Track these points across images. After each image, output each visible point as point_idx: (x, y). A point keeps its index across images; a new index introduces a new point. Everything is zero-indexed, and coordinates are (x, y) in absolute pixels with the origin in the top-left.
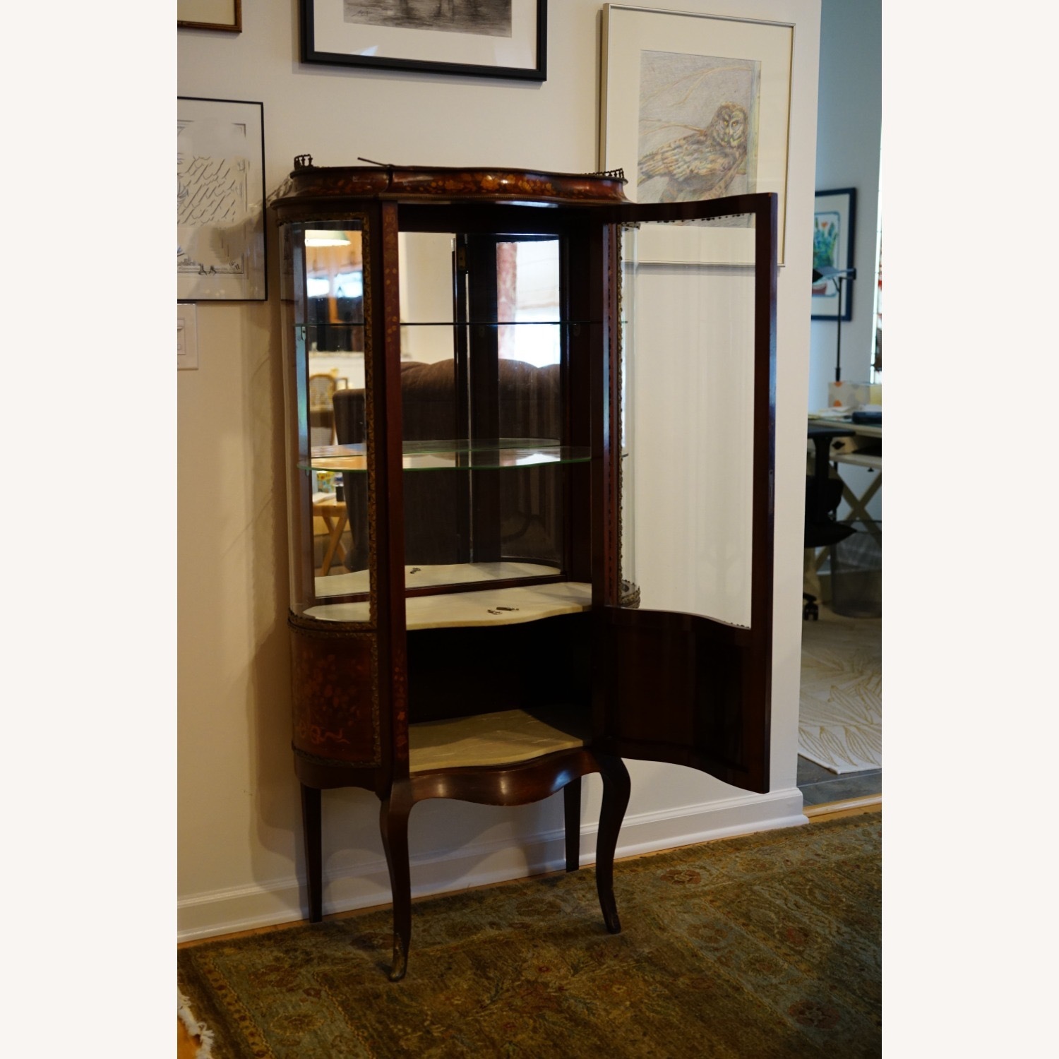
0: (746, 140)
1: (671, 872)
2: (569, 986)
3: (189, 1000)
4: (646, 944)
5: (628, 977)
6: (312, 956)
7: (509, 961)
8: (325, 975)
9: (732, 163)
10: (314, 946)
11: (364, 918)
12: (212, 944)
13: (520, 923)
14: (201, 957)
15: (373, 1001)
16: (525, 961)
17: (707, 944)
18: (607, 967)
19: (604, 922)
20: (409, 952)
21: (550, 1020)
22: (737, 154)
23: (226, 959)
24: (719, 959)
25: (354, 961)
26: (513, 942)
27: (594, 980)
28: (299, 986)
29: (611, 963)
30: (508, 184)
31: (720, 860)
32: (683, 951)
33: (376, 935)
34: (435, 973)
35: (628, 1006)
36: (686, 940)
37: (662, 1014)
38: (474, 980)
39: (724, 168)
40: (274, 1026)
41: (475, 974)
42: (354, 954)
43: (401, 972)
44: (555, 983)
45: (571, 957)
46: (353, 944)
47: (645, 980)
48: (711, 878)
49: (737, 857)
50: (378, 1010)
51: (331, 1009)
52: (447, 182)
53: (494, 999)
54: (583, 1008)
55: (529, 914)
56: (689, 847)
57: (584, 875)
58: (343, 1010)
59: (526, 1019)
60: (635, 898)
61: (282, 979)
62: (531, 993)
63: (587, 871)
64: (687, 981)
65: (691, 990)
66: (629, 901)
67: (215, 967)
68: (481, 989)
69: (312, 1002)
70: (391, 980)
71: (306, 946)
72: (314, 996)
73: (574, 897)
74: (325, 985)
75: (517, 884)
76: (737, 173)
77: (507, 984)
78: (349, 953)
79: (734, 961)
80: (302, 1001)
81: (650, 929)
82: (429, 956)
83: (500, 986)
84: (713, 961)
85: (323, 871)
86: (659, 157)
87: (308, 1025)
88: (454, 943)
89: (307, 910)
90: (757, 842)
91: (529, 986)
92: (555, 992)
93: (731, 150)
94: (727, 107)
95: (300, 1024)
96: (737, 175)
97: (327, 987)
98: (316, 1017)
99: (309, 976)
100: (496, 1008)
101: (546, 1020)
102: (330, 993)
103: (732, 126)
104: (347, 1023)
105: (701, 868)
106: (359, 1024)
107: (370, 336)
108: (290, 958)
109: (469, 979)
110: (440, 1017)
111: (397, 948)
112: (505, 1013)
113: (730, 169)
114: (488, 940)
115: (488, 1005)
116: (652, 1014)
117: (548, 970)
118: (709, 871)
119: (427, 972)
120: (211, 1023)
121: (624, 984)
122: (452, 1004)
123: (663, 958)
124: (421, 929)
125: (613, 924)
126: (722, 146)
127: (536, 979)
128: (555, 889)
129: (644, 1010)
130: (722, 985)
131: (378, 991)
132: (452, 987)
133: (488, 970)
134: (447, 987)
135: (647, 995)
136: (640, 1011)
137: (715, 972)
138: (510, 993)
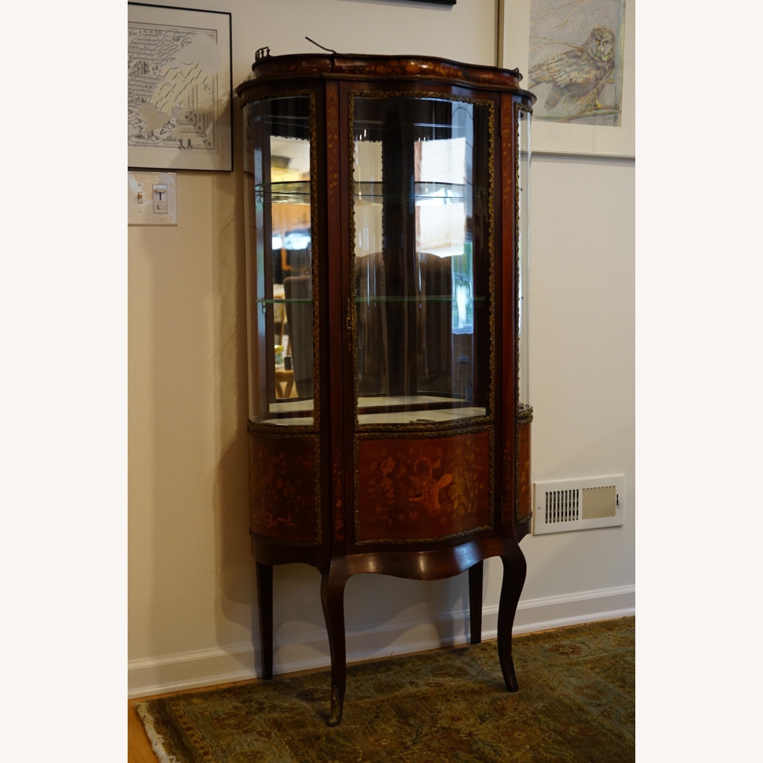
0: (614, 57)
1: (556, 646)
2: (477, 733)
3: (163, 738)
4: (539, 700)
5: (526, 726)
6: (264, 706)
7: (427, 712)
8: (275, 720)
9: (603, 74)
10: (266, 698)
11: (307, 677)
12: (183, 695)
13: (435, 683)
14: (173, 705)
15: (315, 742)
16: (440, 712)
17: (591, 701)
18: (509, 718)
19: (504, 683)
20: (344, 704)
21: (463, 759)
22: (607, 68)
23: (194, 707)
24: (602, 713)
25: (298, 710)
26: (429, 698)
27: (498, 728)
28: (253, 729)
29: (512, 714)
30: (427, 69)
31: (596, 637)
32: (572, 706)
33: (317, 691)
34: (366, 720)
35: (528, 749)
36: (573, 697)
37: (557, 755)
38: (398, 726)
39: (596, 78)
40: (232, 760)
41: (399, 721)
42: (299, 705)
43: (337, 718)
44: (465, 730)
45: (478, 709)
46: (298, 696)
47: (541, 729)
48: (590, 651)
49: (610, 635)
50: (319, 749)
51: (280, 747)
52: (378, 68)
53: (415, 742)
54: (490, 750)
55: (441, 675)
56: (570, 627)
57: (485, 647)
58: (289, 748)
59: (443, 758)
60: (528, 665)
61: (239, 724)
62: (445, 738)
63: (488, 644)
64: (577, 730)
65: (580, 737)
66: (523, 667)
67: (185, 713)
68: (404, 733)
69: (264, 742)
70: (329, 725)
71: (259, 698)
72: (265, 737)
73: (478, 664)
74: (275, 728)
75: (431, 653)
76: (607, 82)
77: (425, 730)
78: (295, 704)
79: (615, 715)
80: (256, 741)
81: (542, 688)
82: (360, 707)
83: (420, 731)
84: (597, 714)
85: (274, 639)
86: (545, 67)
87: (260, 759)
88: (380, 697)
89: (261, 670)
90: (625, 624)
91: (445, 732)
92: (466, 737)
93: (602, 64)
94: (599, 30)
95: (254, 759)
96: (607, 84)
97: (276, 730)
98: (267, 753)
99: (262, 721)
100: (417, 749)
101: (460, 759)
102: (278, 735)
103: (603, 44)
104: (292, 758)
105: (581, 643)
106: (302, 760)
107: (316, 190)
108: (246, 707)
109: (394, 726)
110: (370, 754)
111: (334, 698)
112: (424, 753)
113: (601, 79)
114: (408, 695)
115: (410, 746)
116: (548, 755)
117: (459, 719)
118: (587, 645)
119: (358, 719)
120: (180, 756)
121: (523, 732)
122: (380, 745)
123: (555, 711)
124: (354, 686)
125: (512, 684)
126: (594, 60)
127: (450, 726)
128: (463, 658)
129: (542, 752)
130: (607, 734)
131: (318, 734)
132: (380, 732)
133: (409, 718)
134: (376, 731)
135: (544, 740)
136: (539, 753)
137: (599, 723)
138: (428, 737)
